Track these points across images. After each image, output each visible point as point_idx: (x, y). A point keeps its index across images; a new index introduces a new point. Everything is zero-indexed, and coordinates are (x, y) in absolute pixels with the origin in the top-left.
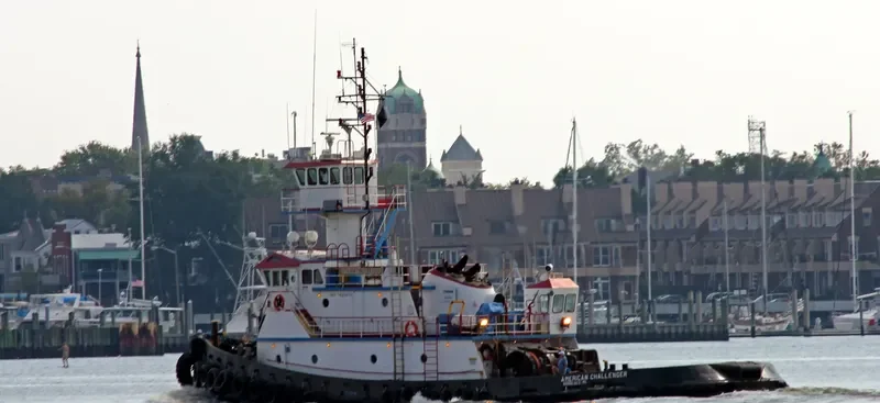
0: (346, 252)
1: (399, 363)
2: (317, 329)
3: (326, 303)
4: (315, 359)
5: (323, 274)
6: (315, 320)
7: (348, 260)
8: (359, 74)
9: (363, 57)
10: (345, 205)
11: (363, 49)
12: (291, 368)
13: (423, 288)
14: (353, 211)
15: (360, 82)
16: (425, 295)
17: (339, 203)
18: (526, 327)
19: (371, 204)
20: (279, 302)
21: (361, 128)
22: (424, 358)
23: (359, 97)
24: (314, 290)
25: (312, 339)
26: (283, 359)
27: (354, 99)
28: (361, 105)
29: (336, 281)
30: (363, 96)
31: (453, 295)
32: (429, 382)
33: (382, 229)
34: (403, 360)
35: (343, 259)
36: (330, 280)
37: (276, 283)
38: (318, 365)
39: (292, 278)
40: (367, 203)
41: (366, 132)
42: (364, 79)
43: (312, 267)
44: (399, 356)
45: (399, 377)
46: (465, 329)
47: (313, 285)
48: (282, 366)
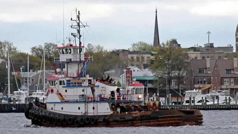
0: (73, 75)
1: (86, 110)
2: (63, 99)
3: (66, 91)
4: (62, 108)
5: (65, 82)
6: (63, 96)
7: (74, 78)
8: (78, 19)
9: (79, 14)
10: (72, 60)
11: (79, 11)
12: (55, 112)
13: (95, 86)
14: (75, 62)
15: (78, 21)
16: (95, 88)
17: (71, 60)
18: (127, 98)
19: (81, 60)
20: (52, 91)
21: (78, 36)
22: (94, 108)
23: (78, 26)
24: (63, 87)
25: (62, 102)
26: (53, 109)
27: (76, 27)
28: (78, 29)
29: (69, 84)
31: (104, 88)
32: (95, 116)
33: (85, 68)
34: (87, 109)
35: (72, 77)
36: (67, 84)
37: (52, 85)
38: (63, 110)
39: (57, 83)
40: (80, 59)
41: (80, 37)
43: (62, 80)
44: (86, 108)
45: (86, 114)
46: (106, 99)
47: (62, 85)
48: (53, 111)
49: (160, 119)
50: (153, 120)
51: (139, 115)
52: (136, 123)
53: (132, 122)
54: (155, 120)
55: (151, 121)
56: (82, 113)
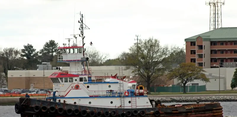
3: (88, 87)
4: (90, 103)
5: (87, 79)
9: (82, 17)
11: (82, 15)
15: (82, 23)
20: (77, 87)
22: (130, 102)
24: (84, 83)
25: (91, 97)
30: (82, 28)
39: (76, 80)
41: (83, 38)
42: (83, 23)
43: (83, 77)
49: (215, 111)
50: (209, 112)
51: (192, 108)
52: (191, 114)
53: (187, 114)
54: (210, 112)
55: (207, 112)
56: (115, 107)
